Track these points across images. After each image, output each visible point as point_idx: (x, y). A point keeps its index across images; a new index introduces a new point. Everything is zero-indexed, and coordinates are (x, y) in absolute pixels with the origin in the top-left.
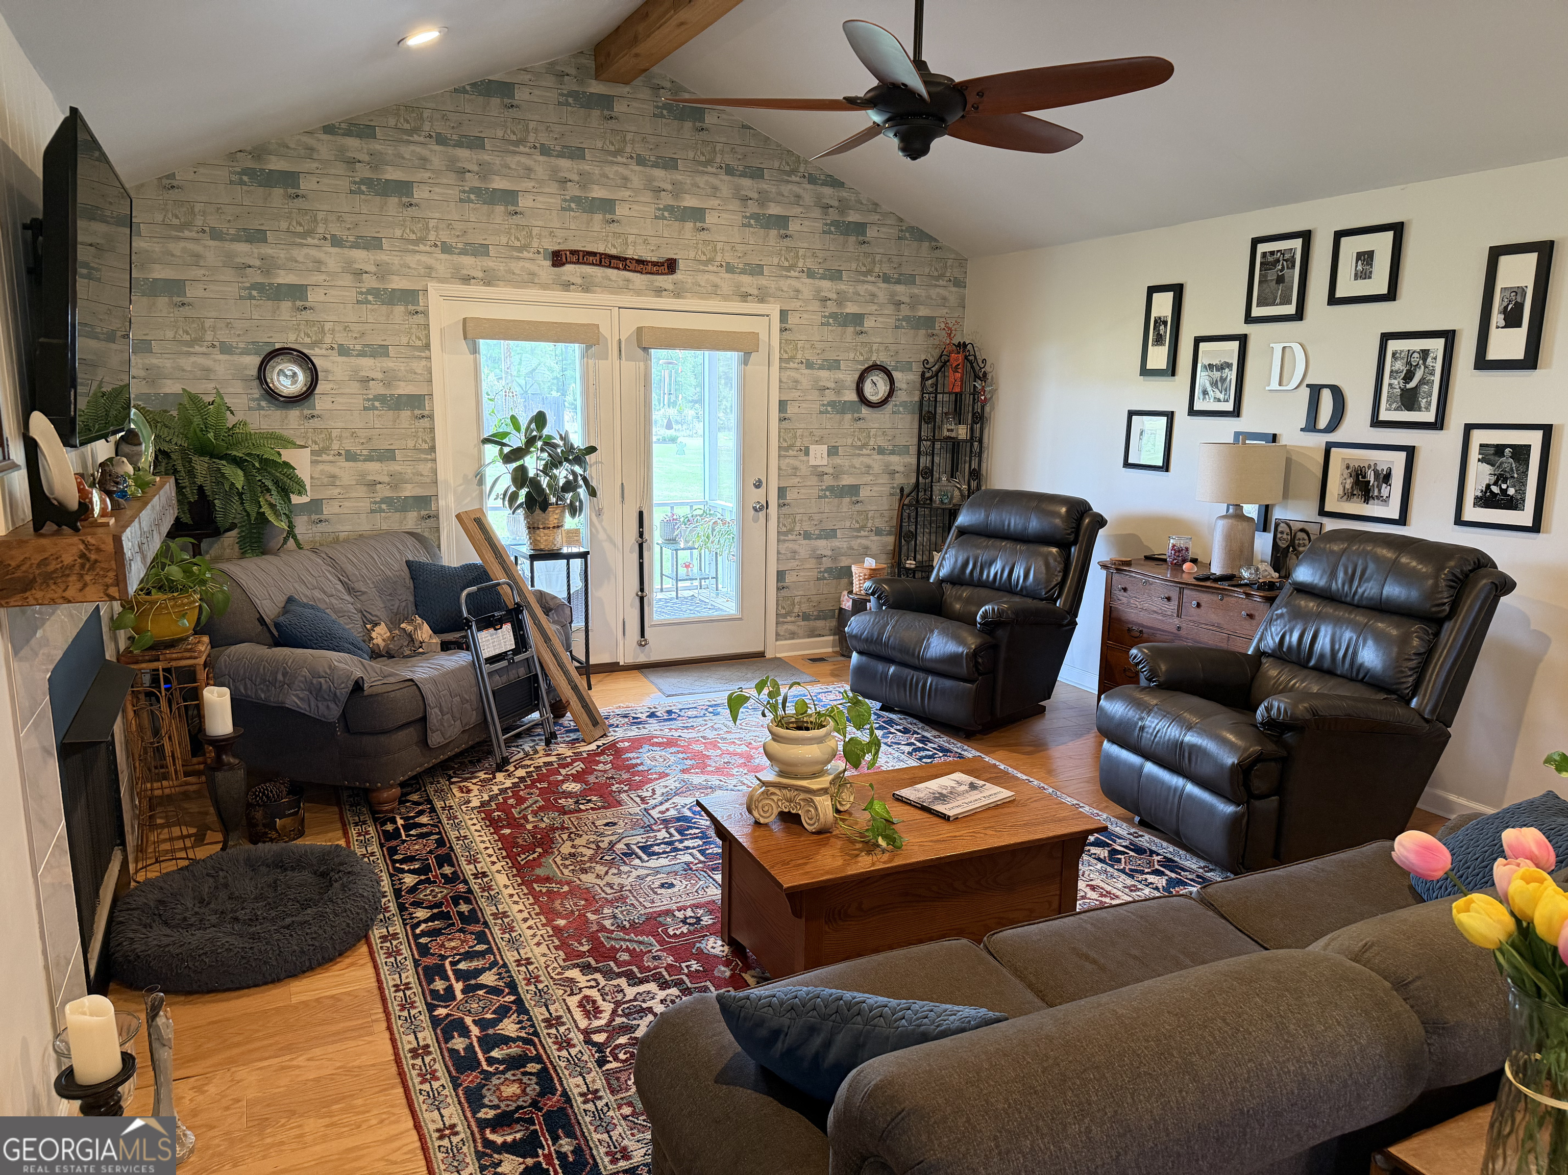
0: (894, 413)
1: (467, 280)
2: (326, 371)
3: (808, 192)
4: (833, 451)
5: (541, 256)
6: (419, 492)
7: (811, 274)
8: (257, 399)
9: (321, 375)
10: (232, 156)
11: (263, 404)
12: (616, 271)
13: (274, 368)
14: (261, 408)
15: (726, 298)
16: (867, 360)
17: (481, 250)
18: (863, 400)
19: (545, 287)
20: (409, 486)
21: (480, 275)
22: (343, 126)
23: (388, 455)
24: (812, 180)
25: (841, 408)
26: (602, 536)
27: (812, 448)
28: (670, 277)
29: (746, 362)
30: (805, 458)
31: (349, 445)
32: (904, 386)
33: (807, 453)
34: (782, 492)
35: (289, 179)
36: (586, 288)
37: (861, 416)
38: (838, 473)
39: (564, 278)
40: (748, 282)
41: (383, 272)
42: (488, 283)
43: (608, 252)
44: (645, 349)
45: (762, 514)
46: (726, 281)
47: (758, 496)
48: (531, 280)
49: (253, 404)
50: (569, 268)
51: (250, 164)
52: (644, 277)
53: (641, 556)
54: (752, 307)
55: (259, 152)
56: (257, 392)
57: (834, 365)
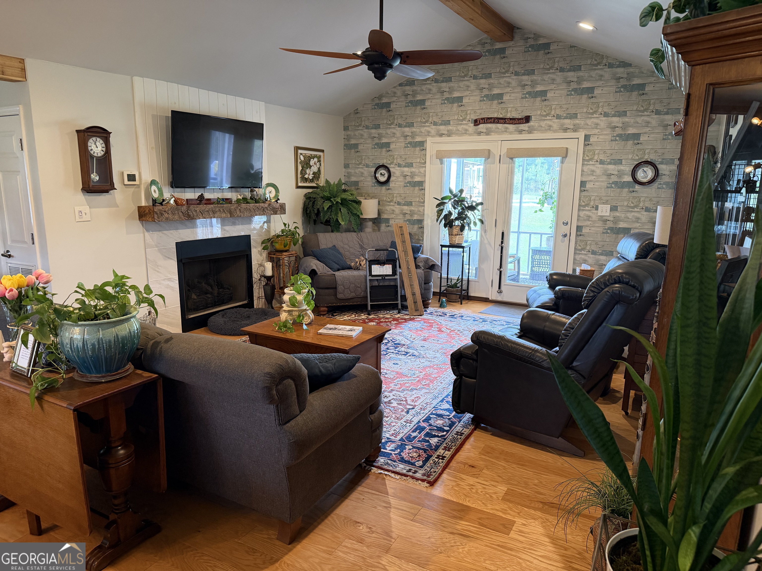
0: (658, 188)
1: (441, 135)
2: (394, 173)
3: (607, 73)
4: (614, 209)
5: (470, 122)
6: (419, 218)
7: (606, 115)
8: (374, 183)
9: (392, 174)
10: (373, 100)
11: (376, 184)
12: (501, 125)
13: (379, 172)
14: (375, 186)
15: (555, 131)
16: (641, 158)
17: (447, 123)
18: (636, 181)
19: (470, 135)
20: (416, 215)
21: (446, 133)
22: (405, 82)
23: (409, 204)
24: (611, 66)
25: (622, 185)
26: (486, 241)
27: (600, 206)
28: (527, 124)
29: (562, 162)
30: (596, 212)
31: (399, 199)
32: (667, 173)
33: (597, 208)
34: (579, 228)
35: (388, 105)
36: (487, 134)
37: (635, 190)
38: (616, 220)
39: (479, 130)
40: (567, 122)
41: (413, 135)
42: (449, 136)
43: (499, 116)
44: (512, 159)
45: (567, 239)
46: (555, 124)
47: (566, 230)
48: (466, 132)
49: (373, 185)
50: (481, 126)
51: (378, 102)
52: (514, 126)
53: (502, 252)
54: (570, 134)
55: (380, 97)
56: (374, 181)
57: (619, 162)
